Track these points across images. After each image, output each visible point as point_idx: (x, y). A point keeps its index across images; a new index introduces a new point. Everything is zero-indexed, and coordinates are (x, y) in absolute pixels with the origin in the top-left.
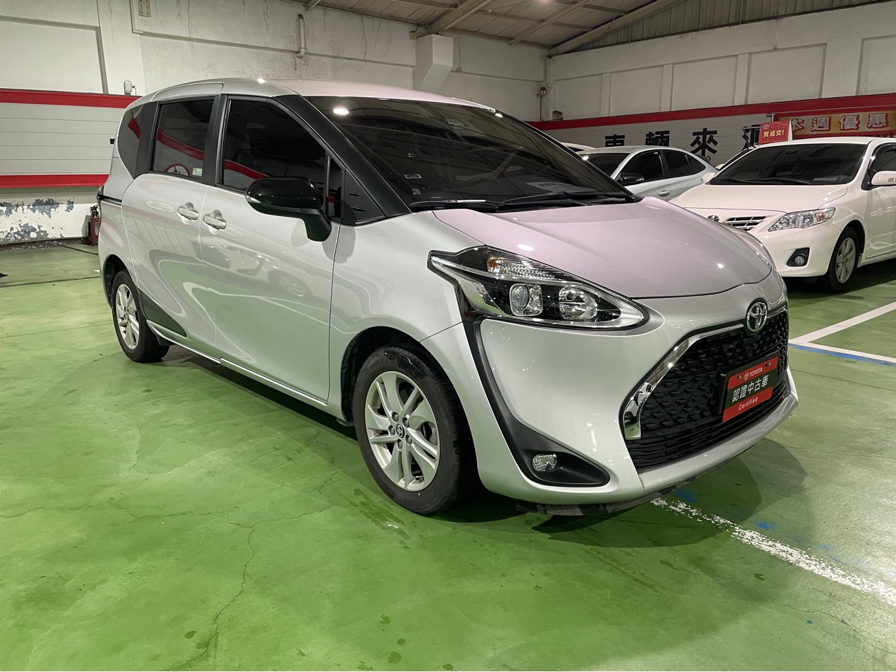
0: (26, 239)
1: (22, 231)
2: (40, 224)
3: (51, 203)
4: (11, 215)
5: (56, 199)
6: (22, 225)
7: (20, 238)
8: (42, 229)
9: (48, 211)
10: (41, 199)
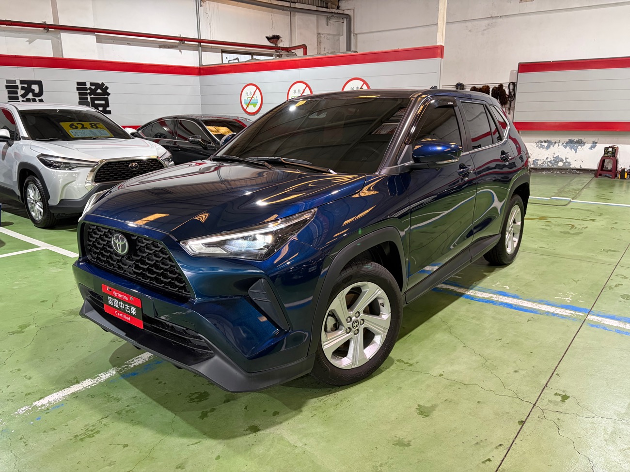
0: (555, 166)
1: (554, 160)
2: (567, 157)
3: (580, 143)
4: (549, 149)
5: (584, 140)
6: (555, 156)
7: (551, 165)
8: (568, 160)
9: (576, 148)
10: (573, 139)
